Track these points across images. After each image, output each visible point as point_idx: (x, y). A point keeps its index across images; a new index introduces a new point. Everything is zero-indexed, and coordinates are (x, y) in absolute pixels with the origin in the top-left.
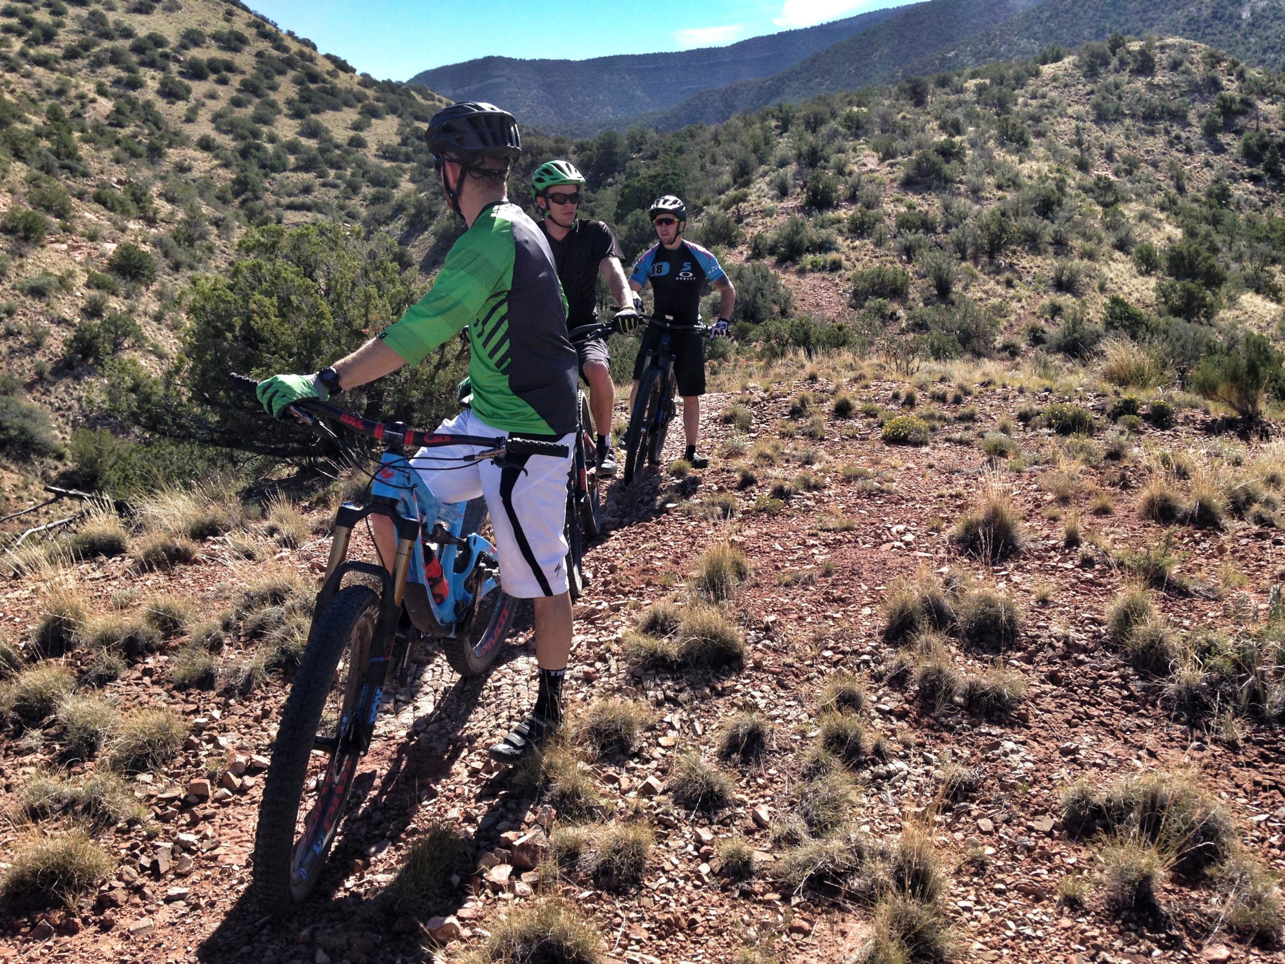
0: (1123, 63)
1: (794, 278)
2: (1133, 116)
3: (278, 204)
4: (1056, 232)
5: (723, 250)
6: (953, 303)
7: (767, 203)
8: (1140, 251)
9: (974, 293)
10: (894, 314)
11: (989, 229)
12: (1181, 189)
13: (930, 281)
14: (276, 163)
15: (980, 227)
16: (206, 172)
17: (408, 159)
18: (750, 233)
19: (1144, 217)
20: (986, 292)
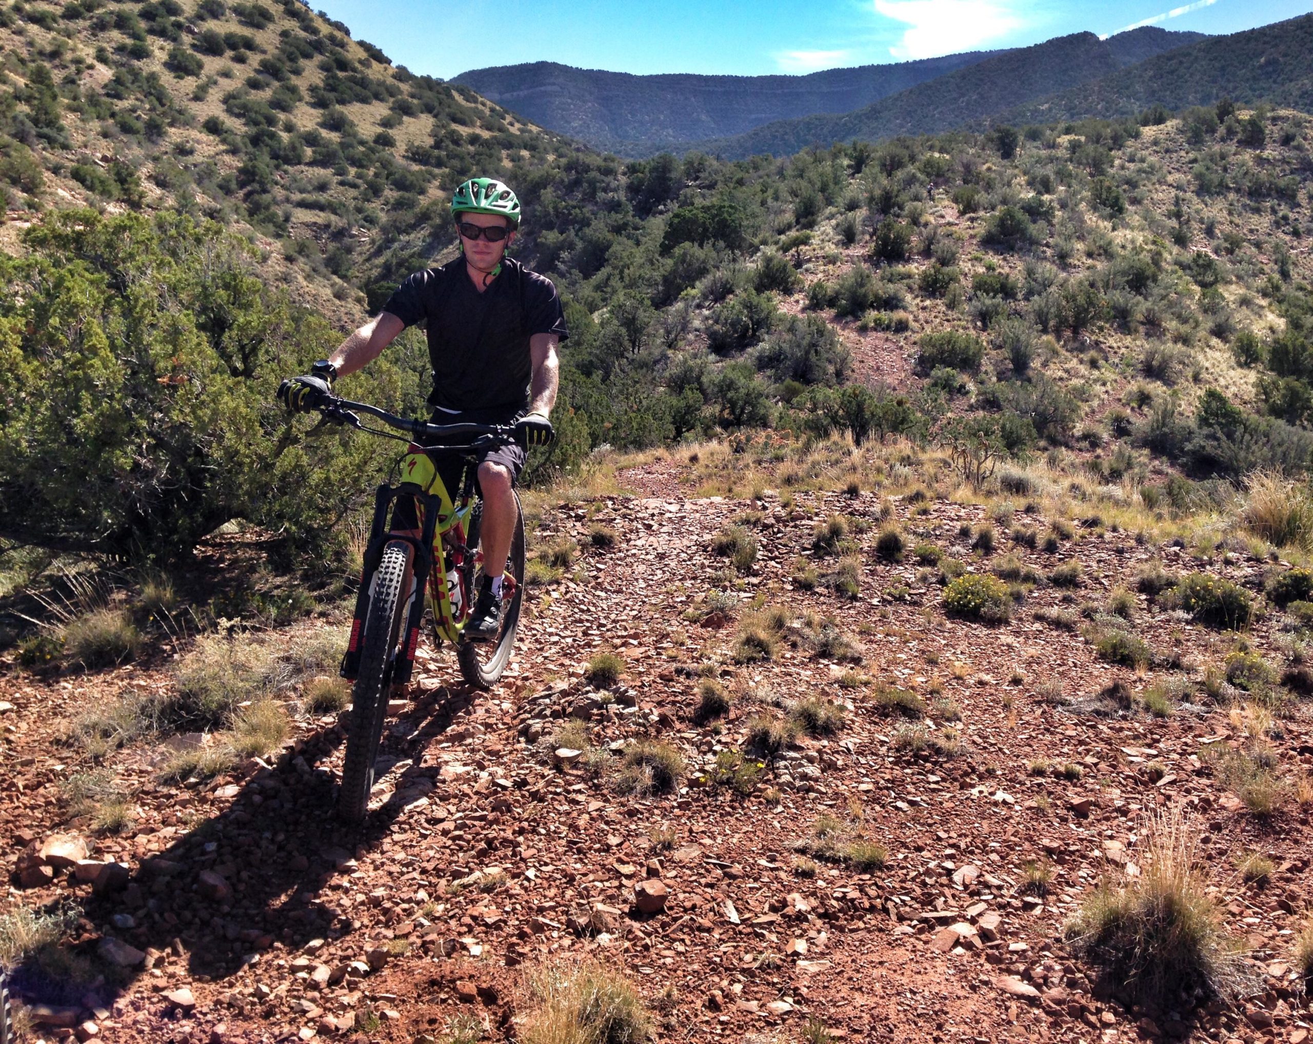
0: (1230, 132)
1: (853, 336)
2: (1238, 191)
3: (288, 200)
4: (1148, 310)
5: (776, 297)
6: (1029, 380)
7: (831, 249)
8: (1240, 340)
9: (1054, 371)
10: (963, 386)
11: (1075, 300)
12: (1285, 275)
13: (1006, 353)
14: (291, 154)
15: (1066, 297)
16: (209, 157)
17: (440, 164)
18: (809, 280)
19: (1245, 302)
20: (1067, 371)
